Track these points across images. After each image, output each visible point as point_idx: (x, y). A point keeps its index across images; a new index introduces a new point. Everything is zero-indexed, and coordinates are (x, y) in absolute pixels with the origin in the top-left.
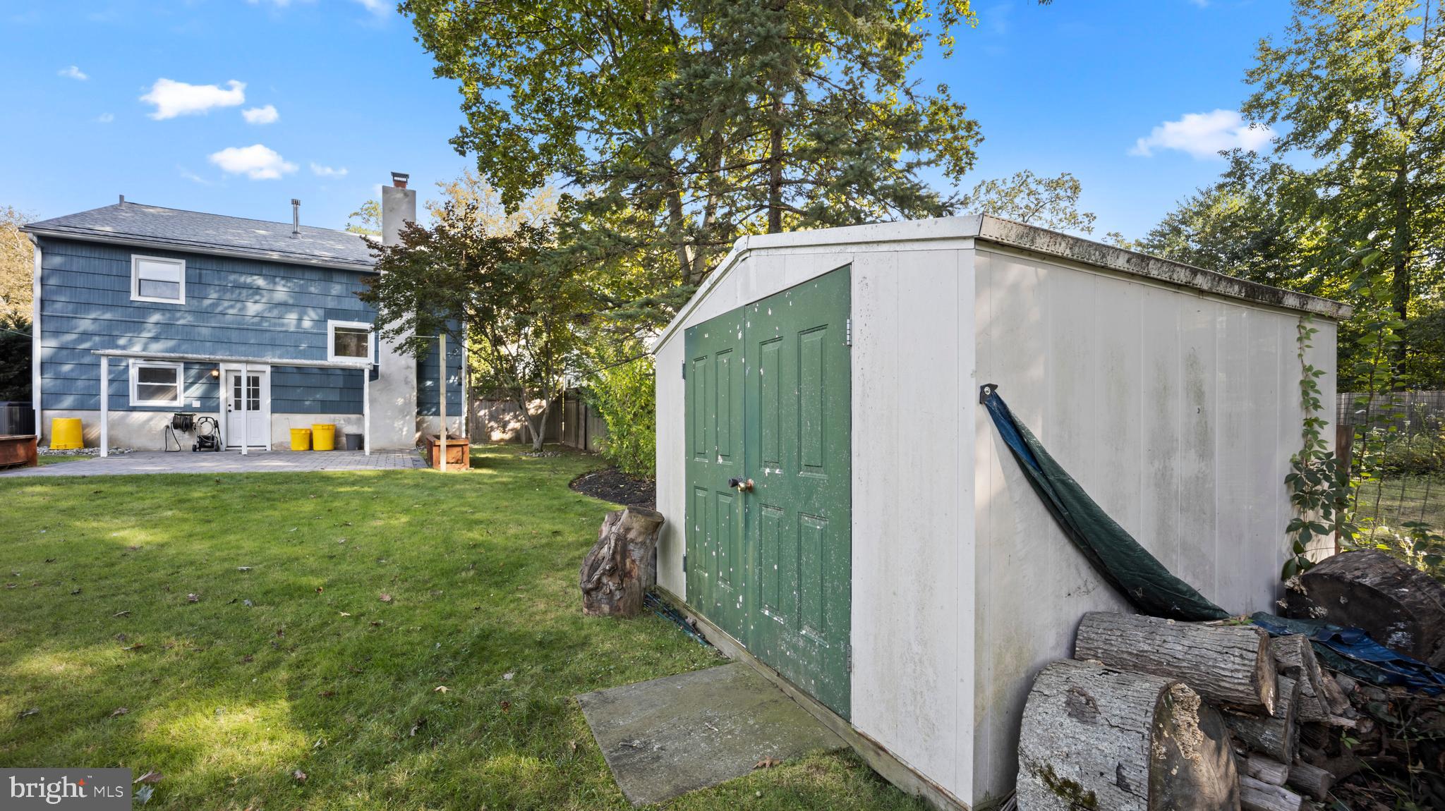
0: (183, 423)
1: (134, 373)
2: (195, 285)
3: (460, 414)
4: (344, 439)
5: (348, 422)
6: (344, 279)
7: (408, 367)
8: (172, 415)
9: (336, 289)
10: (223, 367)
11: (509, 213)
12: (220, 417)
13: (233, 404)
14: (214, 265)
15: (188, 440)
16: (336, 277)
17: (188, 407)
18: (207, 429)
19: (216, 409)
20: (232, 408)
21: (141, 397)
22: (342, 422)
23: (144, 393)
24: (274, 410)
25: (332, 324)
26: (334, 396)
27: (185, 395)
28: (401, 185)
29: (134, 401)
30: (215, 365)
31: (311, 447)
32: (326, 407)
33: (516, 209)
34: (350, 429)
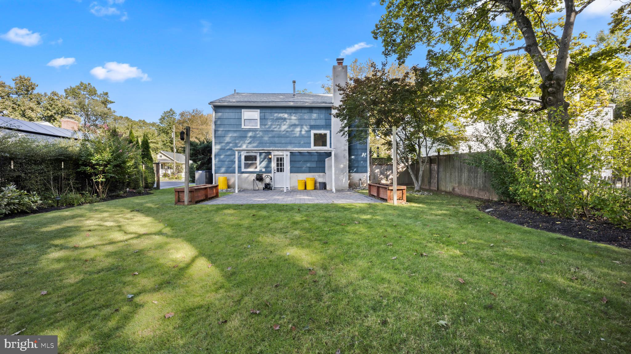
0: (260, 178)
1: (243, 158)
2: (263, 119)
3: (366, 172)
4: (318, 185)
5: (319, 176)
6: (317, 111)
7: (345, 150)
8: (255, 175)
9: (315, 116)
10: (272, 154)
11: (400, 65)
12: (272, 175)
13: (276, 169)
14: (269, 111)
15: (261, 186)
16: (314, 111)
17: (261, 171)
18: (267, 181)
19: (270, 172)
20: (276, 171)
21: (245, 168)
22: (317, 177)
23: (247, 166)
24: (291, 172)
25: (313, 132)
26: (314, 165)
27: (260, 166)
28: (340, 63)
29: (243, 170)
30: (269, 153)
31: (305, 188)
32: (311, 170)
33: (403, 62)
34: (320, 180)
